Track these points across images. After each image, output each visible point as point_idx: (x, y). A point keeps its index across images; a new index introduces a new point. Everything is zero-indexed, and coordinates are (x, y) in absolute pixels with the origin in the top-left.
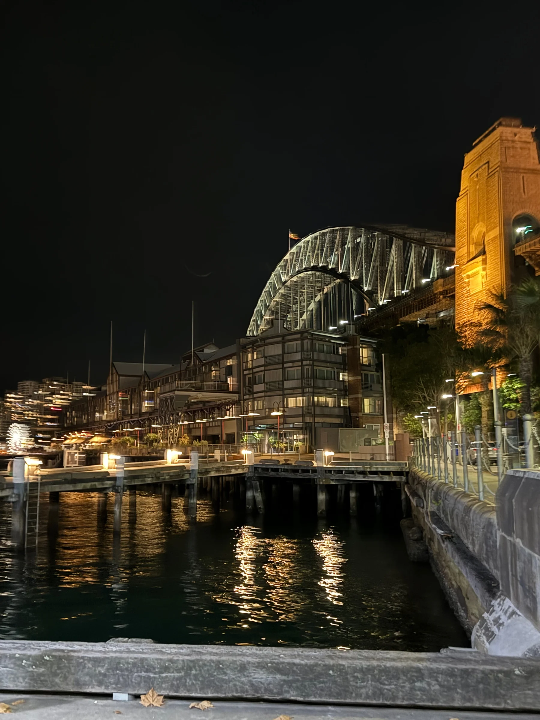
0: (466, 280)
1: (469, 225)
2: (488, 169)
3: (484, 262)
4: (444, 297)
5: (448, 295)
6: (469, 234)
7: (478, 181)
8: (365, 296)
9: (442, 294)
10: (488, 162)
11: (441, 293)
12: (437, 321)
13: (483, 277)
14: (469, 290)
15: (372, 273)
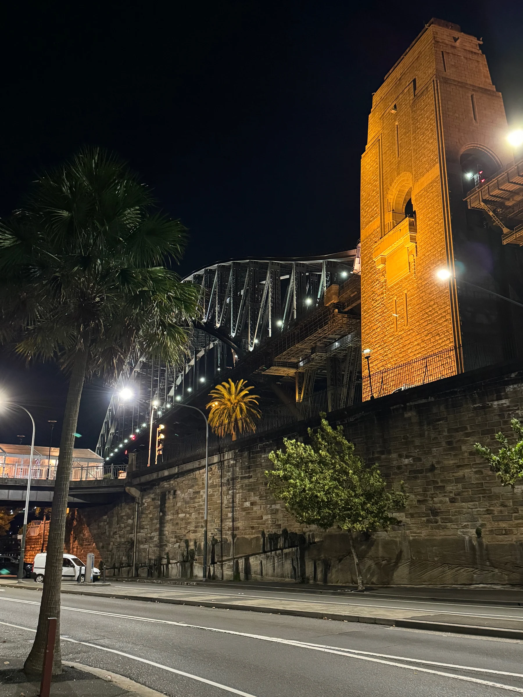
0: (381, 267)
1: (382, 182)
2: (415, 89)
3: (413, 227)
4: (339, 312)
5: (346, 310)
6: (383, 197)
7: (396, 115)
8: (233, 344)
9: (337, 308)
10: (414, 81)
11: (336, 306)
12: (327, 359)
13: (410, 253)
14: (385, 281)
15: (241, 315)
